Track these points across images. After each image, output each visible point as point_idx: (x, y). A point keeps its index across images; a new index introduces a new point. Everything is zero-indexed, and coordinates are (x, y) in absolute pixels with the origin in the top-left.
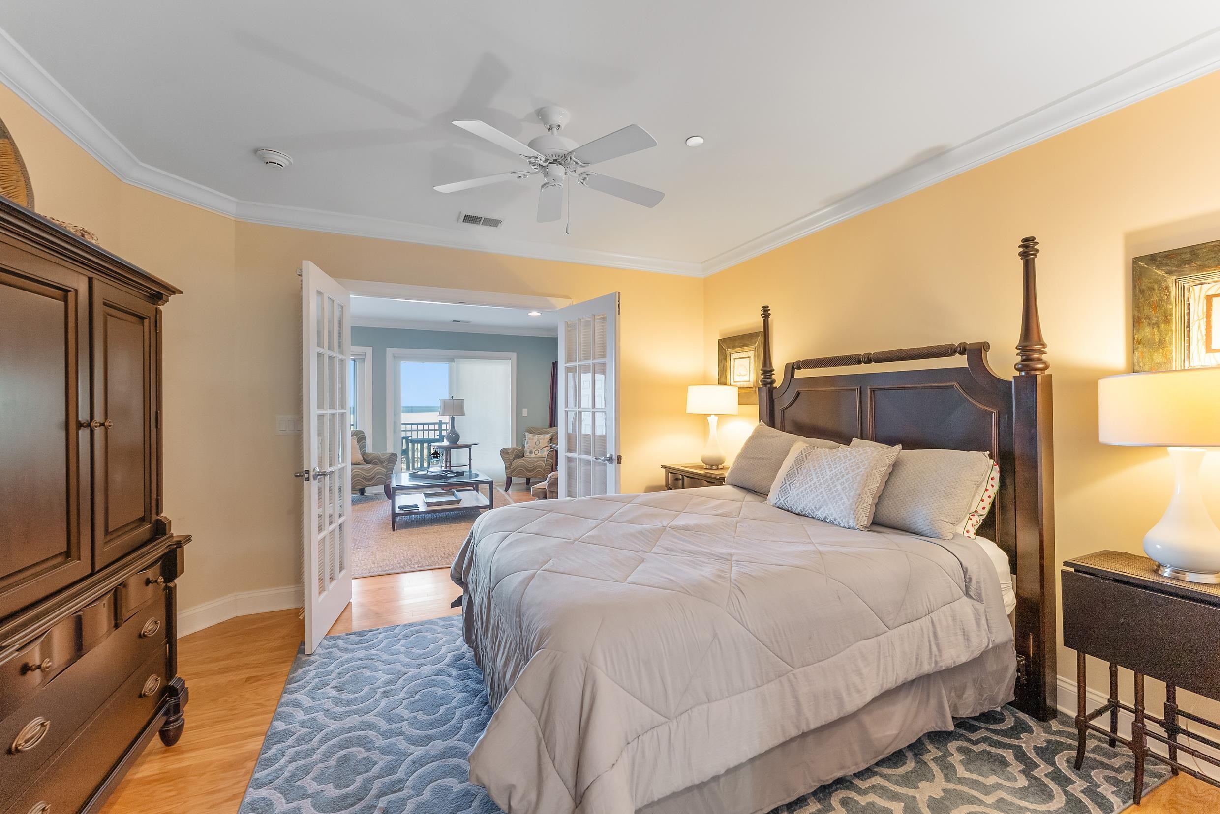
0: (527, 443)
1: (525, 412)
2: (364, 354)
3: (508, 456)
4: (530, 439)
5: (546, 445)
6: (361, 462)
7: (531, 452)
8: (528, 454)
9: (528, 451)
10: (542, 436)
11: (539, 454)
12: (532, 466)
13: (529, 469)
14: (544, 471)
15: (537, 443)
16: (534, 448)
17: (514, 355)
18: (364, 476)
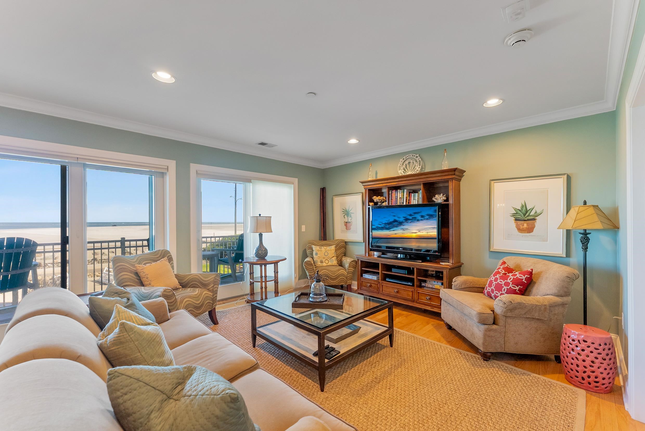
0: (317, 254)
1: (303, 228)
2: (166, 167)
3: (312, 267)
4: (318, 250)
5: (334, 255)
6: (178, 287)
7: (322, 262)
8: (319, 263)
9: (319, 261)
10: (328, 248)
11: (330, 263)
12: (336, 275)
13: (332, 277)
14: (347, 278)
15: (326, 254)
16: (324, 258)
17: (296, 180)
18: (195, 305)
